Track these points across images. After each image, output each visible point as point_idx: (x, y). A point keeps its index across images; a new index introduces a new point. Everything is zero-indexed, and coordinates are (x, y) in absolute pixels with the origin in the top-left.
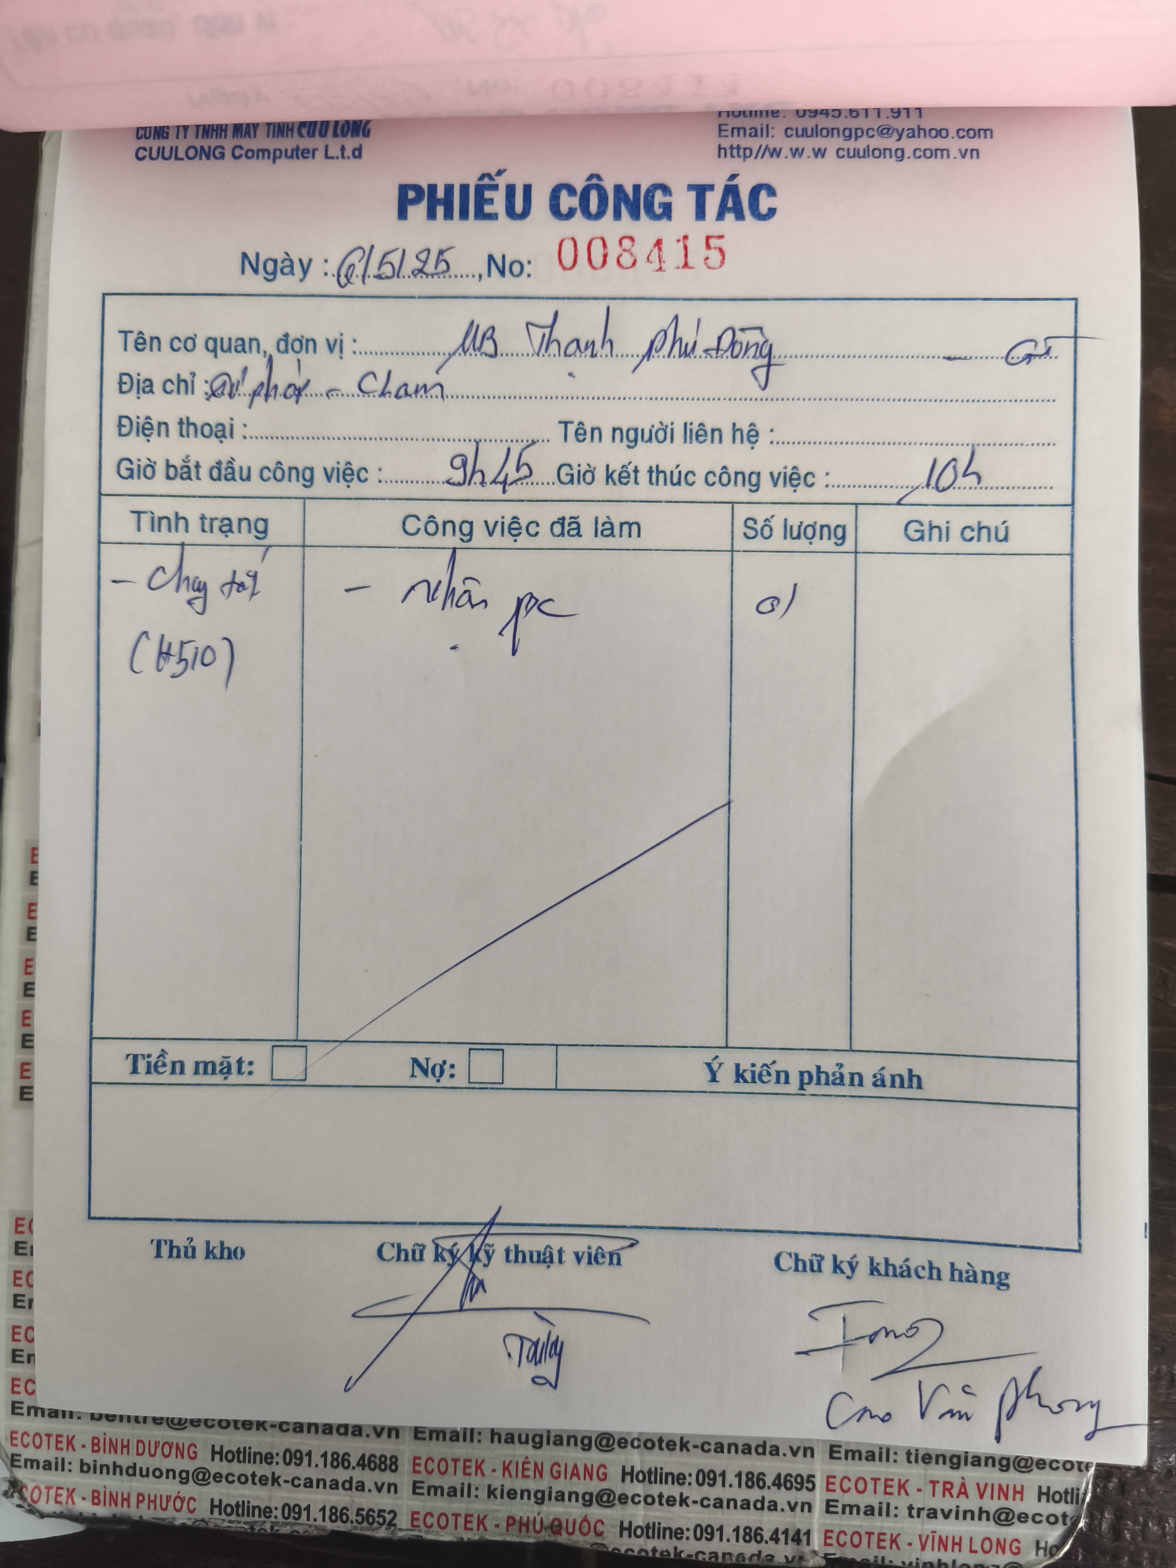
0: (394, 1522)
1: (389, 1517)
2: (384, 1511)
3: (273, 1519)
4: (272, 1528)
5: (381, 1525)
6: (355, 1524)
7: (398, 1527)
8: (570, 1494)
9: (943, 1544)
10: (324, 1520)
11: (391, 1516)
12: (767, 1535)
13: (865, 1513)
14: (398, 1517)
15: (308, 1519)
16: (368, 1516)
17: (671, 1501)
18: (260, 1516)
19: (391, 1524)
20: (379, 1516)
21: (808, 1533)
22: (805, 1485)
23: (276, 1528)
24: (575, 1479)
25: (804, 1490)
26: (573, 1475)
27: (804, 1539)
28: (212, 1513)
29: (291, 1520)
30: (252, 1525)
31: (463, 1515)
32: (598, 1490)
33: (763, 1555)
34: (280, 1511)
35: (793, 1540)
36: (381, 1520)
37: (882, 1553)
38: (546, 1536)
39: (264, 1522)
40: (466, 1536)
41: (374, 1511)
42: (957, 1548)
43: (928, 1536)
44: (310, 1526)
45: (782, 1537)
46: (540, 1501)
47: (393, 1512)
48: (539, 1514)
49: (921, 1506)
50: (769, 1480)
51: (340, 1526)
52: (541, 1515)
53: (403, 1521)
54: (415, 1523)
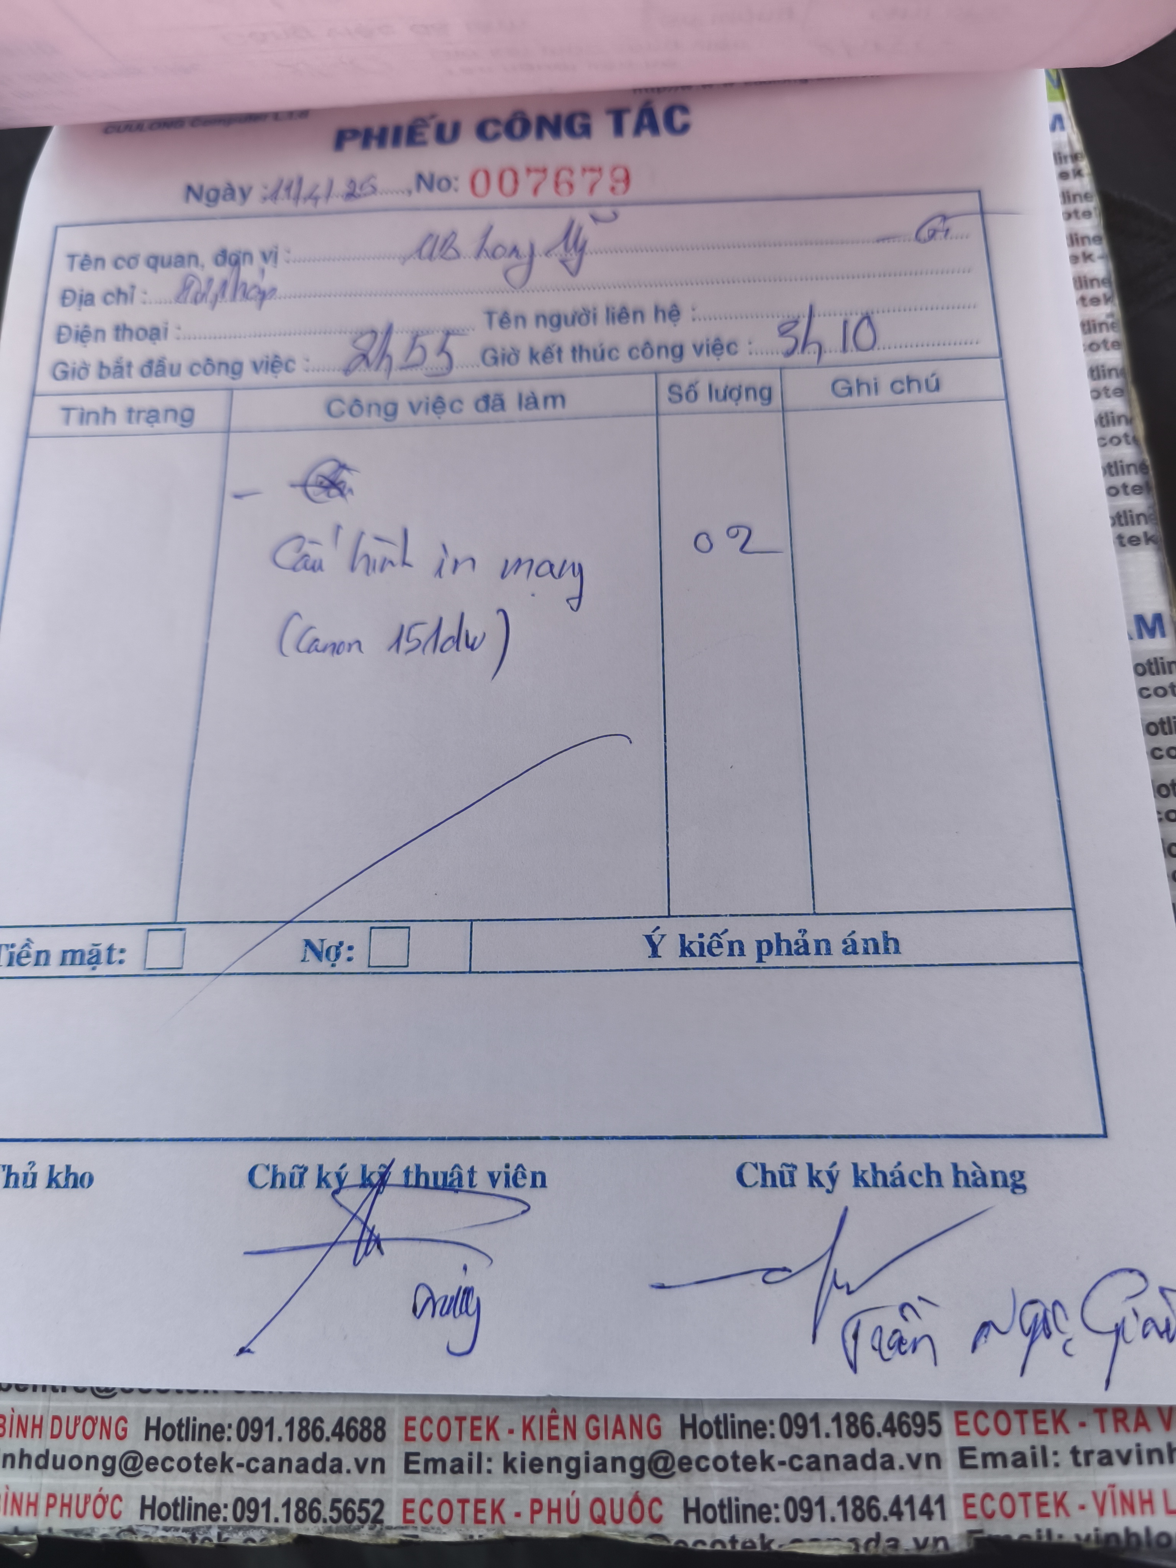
0: (380, 1517)
1: (373, 1510)
2: (367, 1501)
3: (221, 1522)
4: (219, 1536)
5: (363, 1522)
6: (329, 1523)
7: (386, 1523)
8: (614, 1460)
9: (1127, 1503)
10: (288, 1520)
11: (377, 1507)
12: (885, 1507)
13: (1014, 1464)
14: (386, 1508)
15: (267, 1520)
16: (346, 1509)
17: (749, 1464)
18: (204, 1519)
19: (377, 1520)
20: (361, 1509)
21: (941, 1500)
22: (928, 1427)
23: (225, 1536)
24: (619, 1437)
25: (927, 1436)
26: (616, 1432)
27: (936, 1509)
28: (142, 1517)
29: (245, 1522)
30: (193, 1532)
31: (472, 1502)
32: (651, 1452)
33: (885, 1536)
34: (230, 1508)
35: (922, 1513)
36: (363, 1515)
37: (1045, 1524)
38: (586, 1526)
39: (209, 1527)
40: (480, 1533)
41: (353, 1502)
42: (1147, 1508)
43: (1105, 1494)
44: (269, 1530)
45: (906, 1509)
46: (574, 1475)
47: (379, 1502)
48: (573, 1493)
49: (1088, 1448)
50: (879, 1423)
51: (310, 1529)
52: (577, 1495)
53: (393, 1516)
54: (409, 1516)
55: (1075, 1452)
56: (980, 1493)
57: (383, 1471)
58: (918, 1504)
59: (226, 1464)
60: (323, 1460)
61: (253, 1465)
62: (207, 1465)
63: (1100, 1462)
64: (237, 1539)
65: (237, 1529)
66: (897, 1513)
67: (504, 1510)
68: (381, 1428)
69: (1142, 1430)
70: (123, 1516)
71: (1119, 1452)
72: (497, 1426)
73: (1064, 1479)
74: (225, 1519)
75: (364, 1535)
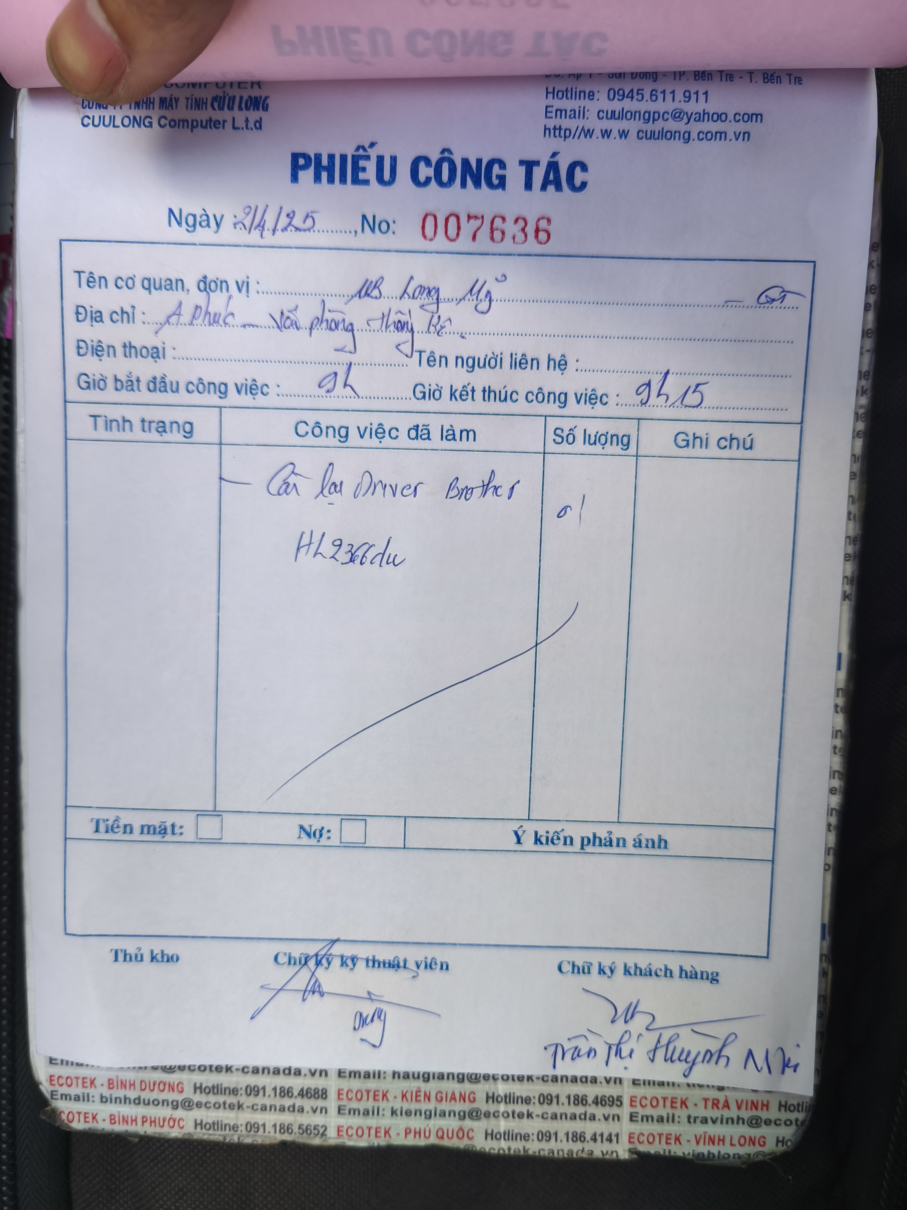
55: (689, 1117)
56: (637, 1133)
57: (326, 1112)
58: (605, 1137)
59: (240, 1106)
60: (294, 1106)
61: (255, 1107)
62: (230, 1106)
63: (702, 1122)
64: (248, 1141)
65: (248, 1136)
66: (594, 1139)
67: (391, 1132)
68: (326, 1093)
69: (726, 1109)
70: (185, 1128)
71: (712, 1118)
72: (388, 1095)
73: (681, 1128)
74: (241, 1131)
75: (317, 1141)
